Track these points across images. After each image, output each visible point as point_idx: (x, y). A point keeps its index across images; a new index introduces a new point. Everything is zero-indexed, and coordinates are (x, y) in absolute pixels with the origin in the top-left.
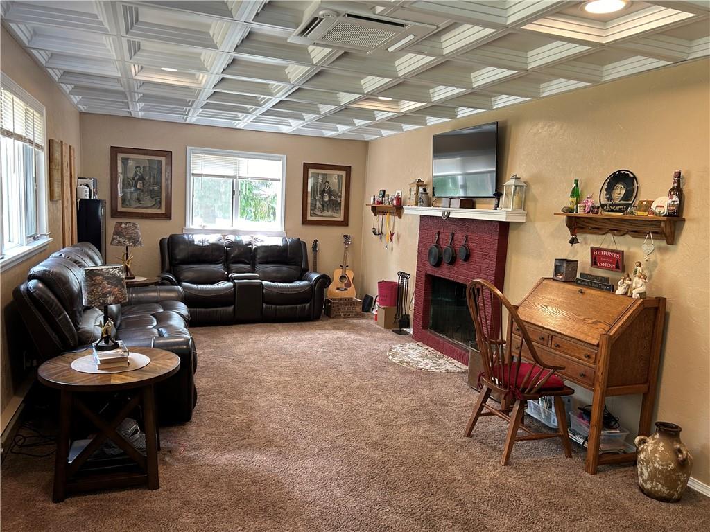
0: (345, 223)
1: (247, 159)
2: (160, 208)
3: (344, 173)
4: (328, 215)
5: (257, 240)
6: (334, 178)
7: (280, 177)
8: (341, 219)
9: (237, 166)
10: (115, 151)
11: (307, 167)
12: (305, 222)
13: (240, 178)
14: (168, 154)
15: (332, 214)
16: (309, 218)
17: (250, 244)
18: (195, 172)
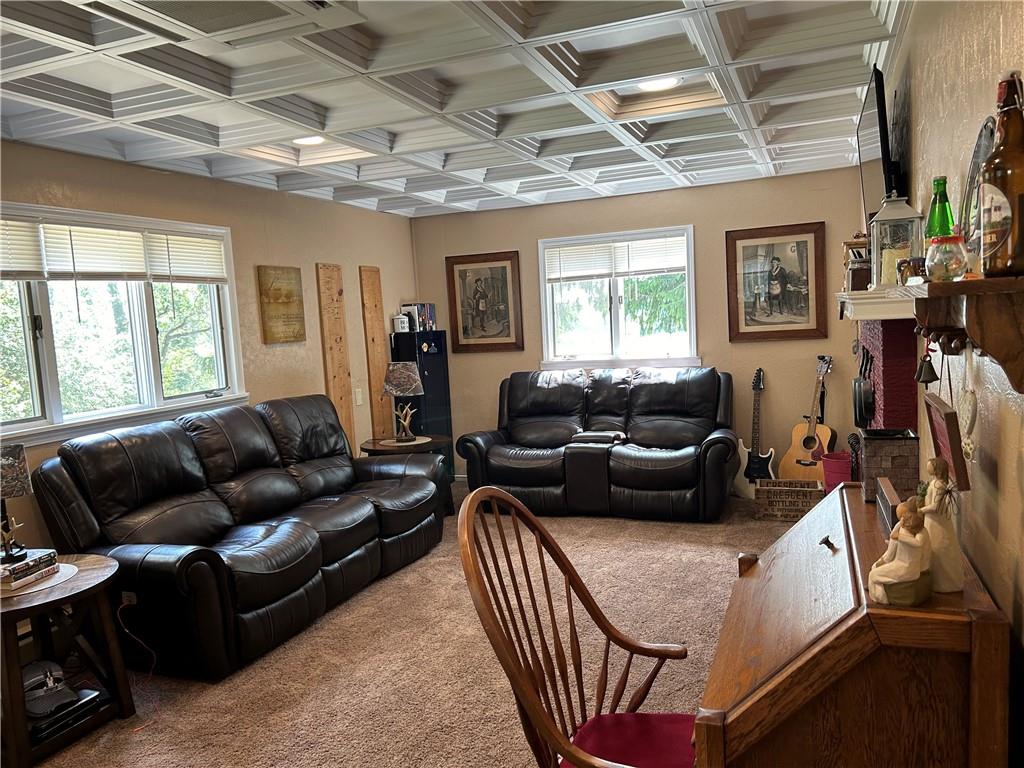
0: (821, 332)
1: (626, 243)
2: (508, 335)
3: (810, 238)
4: (781, 321)
5: (638, 374)
6: (789, 248)
7: (684, 263)
8: (812, 324)
9: (612, 259)
10: (451, 262)
11: (732, 237)
12: (735, 336)
13: (619, 275)
14: (513, 257)
15: (792, 318)
16: (743, 329)
17: (624, 381)
18: (553, 276)
